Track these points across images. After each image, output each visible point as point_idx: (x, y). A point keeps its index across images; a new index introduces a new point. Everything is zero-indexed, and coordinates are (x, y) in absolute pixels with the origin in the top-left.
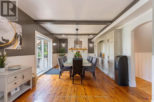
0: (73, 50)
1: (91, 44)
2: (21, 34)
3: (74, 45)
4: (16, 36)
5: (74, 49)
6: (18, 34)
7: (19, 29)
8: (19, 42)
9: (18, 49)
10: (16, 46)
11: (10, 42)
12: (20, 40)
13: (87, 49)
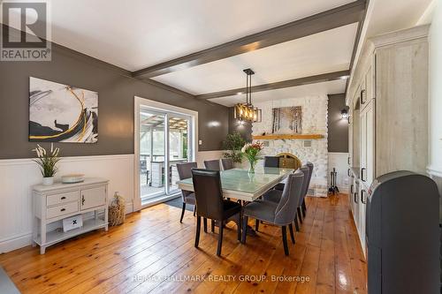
0: (270, 141)
1: (345, 116)
2: (96, 111)
3: (271, 122)
4: (84, 116)
5: (271, 138)
6: (88, 111)
7: (90, 100)
8: (92, 127)
9: (89, 141)
10: (83, 136)
11: (71, 128)
12: (93, 123)
13: (322, 137)
